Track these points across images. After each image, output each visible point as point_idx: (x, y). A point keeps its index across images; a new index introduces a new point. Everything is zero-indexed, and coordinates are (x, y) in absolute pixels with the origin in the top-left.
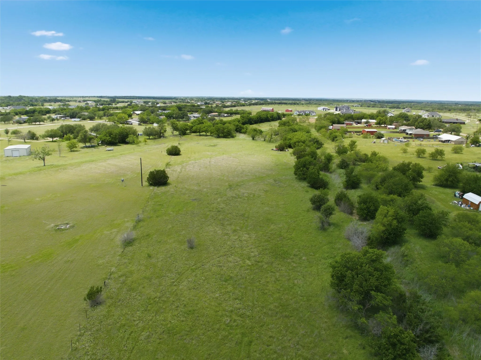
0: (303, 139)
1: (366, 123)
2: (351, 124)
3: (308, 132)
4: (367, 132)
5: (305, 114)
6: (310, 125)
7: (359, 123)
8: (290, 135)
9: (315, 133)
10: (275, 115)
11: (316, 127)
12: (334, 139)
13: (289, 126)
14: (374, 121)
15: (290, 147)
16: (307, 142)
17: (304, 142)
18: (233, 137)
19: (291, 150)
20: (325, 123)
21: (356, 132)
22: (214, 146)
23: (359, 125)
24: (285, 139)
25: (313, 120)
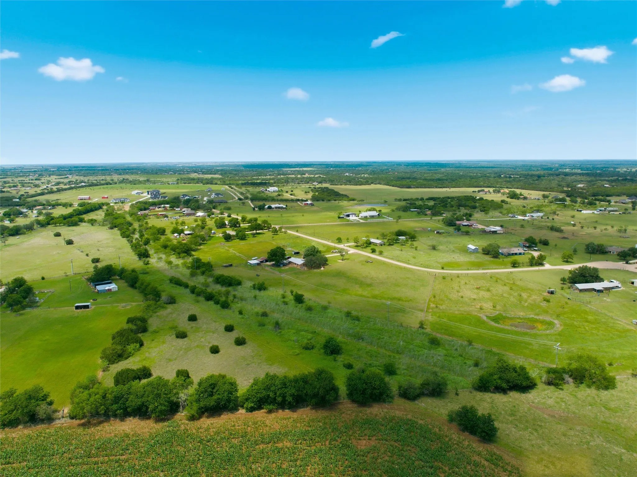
0: (122, 223)
1: (164, 207)
2: (154, 209)
3: (124, 218)
4: (160, 215)
5: (121, 201)
6: (125, 212)
7: (159, 207)
8: (115, 221)
9: (129, 218)
10: (97, 206)
11: (129, 213)
12: (139, 220)
13: (112, 215)
14: (168, 205)
15: (116, 227)
16: (124, 224)
17: (123, 224)
18: (79, 225)
19: (116, 229)
20: (135, 210)
21: (154, 215)
22: (73, 231)
23: (160, 209)
24: (112, 224)
25: (127, 207)
